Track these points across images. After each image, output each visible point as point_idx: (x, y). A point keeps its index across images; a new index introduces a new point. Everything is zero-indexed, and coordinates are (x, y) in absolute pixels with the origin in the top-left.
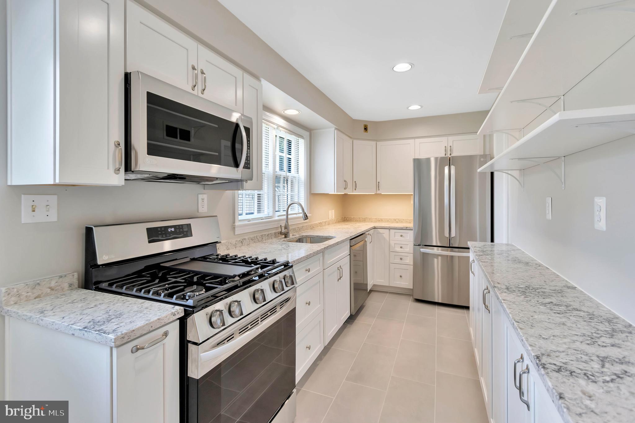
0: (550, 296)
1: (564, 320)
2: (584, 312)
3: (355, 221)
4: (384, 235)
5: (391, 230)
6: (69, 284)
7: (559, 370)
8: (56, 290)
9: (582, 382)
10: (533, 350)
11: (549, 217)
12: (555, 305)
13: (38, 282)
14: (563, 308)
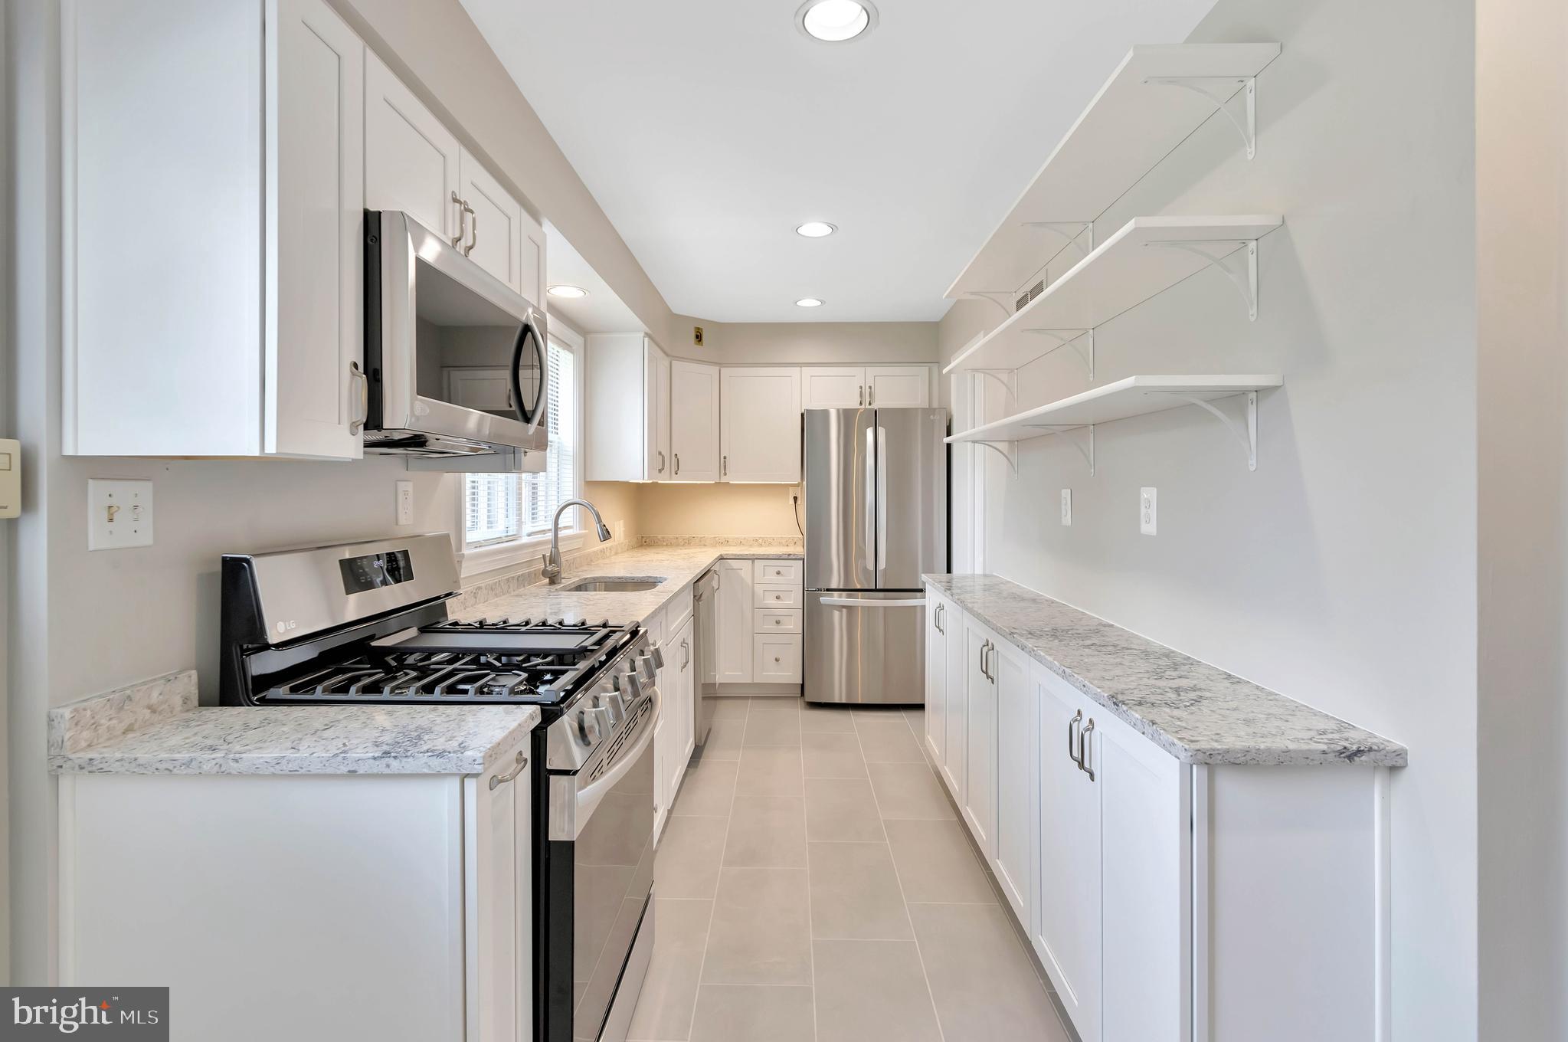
0: (1087, 637)
1: (1118, 660)
2: (1136, 650)
3: (667, 545)
4: (742, 573)
5: (756, 561)
6: (182, 697)
7: (1140, 704)
8: (160, 713)
9: (1167, 710)
10: (1103, 691)
11: (1067, 520)
12: (1100, 646)
13: (128, 692)
14: (1110, 649)
